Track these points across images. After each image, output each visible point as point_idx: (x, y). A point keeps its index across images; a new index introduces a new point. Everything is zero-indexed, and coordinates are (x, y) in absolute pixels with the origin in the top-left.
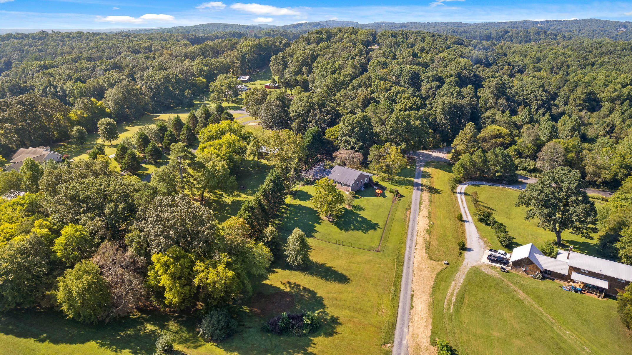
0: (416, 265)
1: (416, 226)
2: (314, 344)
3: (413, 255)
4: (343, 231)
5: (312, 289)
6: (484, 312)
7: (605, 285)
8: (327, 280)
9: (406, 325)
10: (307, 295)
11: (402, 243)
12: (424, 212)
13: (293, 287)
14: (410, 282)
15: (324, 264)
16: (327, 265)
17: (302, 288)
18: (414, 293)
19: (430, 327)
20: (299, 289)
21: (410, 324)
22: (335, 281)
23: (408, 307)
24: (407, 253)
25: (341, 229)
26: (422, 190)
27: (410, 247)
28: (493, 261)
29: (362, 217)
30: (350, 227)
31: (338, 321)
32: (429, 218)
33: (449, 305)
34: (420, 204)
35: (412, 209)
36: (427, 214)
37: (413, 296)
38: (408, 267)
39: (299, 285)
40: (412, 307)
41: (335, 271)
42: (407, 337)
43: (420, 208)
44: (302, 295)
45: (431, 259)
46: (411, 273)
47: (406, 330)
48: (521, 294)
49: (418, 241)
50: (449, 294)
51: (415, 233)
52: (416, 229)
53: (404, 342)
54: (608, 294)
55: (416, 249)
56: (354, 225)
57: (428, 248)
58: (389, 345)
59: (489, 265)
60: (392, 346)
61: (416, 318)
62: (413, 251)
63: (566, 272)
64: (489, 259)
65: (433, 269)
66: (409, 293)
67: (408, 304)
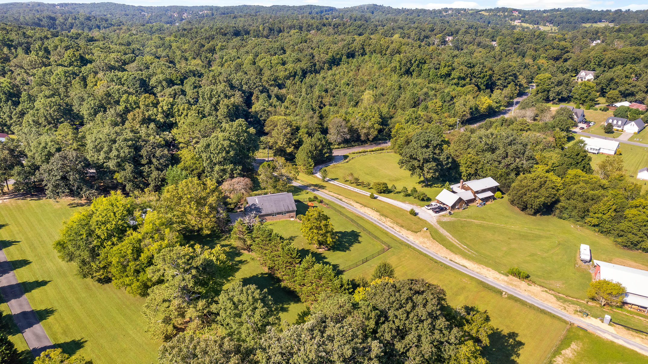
0: (418, 242)
1: (371, 216)
3: (404, 236)
4: (348, 251)
6: (483, 243)
7: (489, 194)
11: (387, 234)
12: (356, 205)
14: (436, 254)
18: (449, 258)
19: (490, 269)
21: (484, 275)
23: (465, 268)
24: (400, 238)
26: (317, 190)
27: (395, 233)
28: (439, 212)
30: (346, 245)
32: (365, 206)
33: (469, 251)
34: (341, 200)
35: (344, 206)
36: (359, 205)
37: (452, 260)
38: (417, 246)
40: (465, 266)
42: (498, 282)
45: (416, 232)
46: (427, 249)
47: (490, 279)
48: (476, 222)
49: (392, 226)
50: (458, 245)
51: (380, 222)
52: (376, 219)
53: (503, 285)
54: (493, 198)
55: (400, 232)
56: (345, 242)
57: (402, 226)
58: (504, 293)
59: (440, 216)
60: (506, 293)
61: (478, 270)
62: (401, 234)
63: (472, 197)
64: (436, 212)
65: (427, 237)
66: (448, 261)
67: (461, 267)
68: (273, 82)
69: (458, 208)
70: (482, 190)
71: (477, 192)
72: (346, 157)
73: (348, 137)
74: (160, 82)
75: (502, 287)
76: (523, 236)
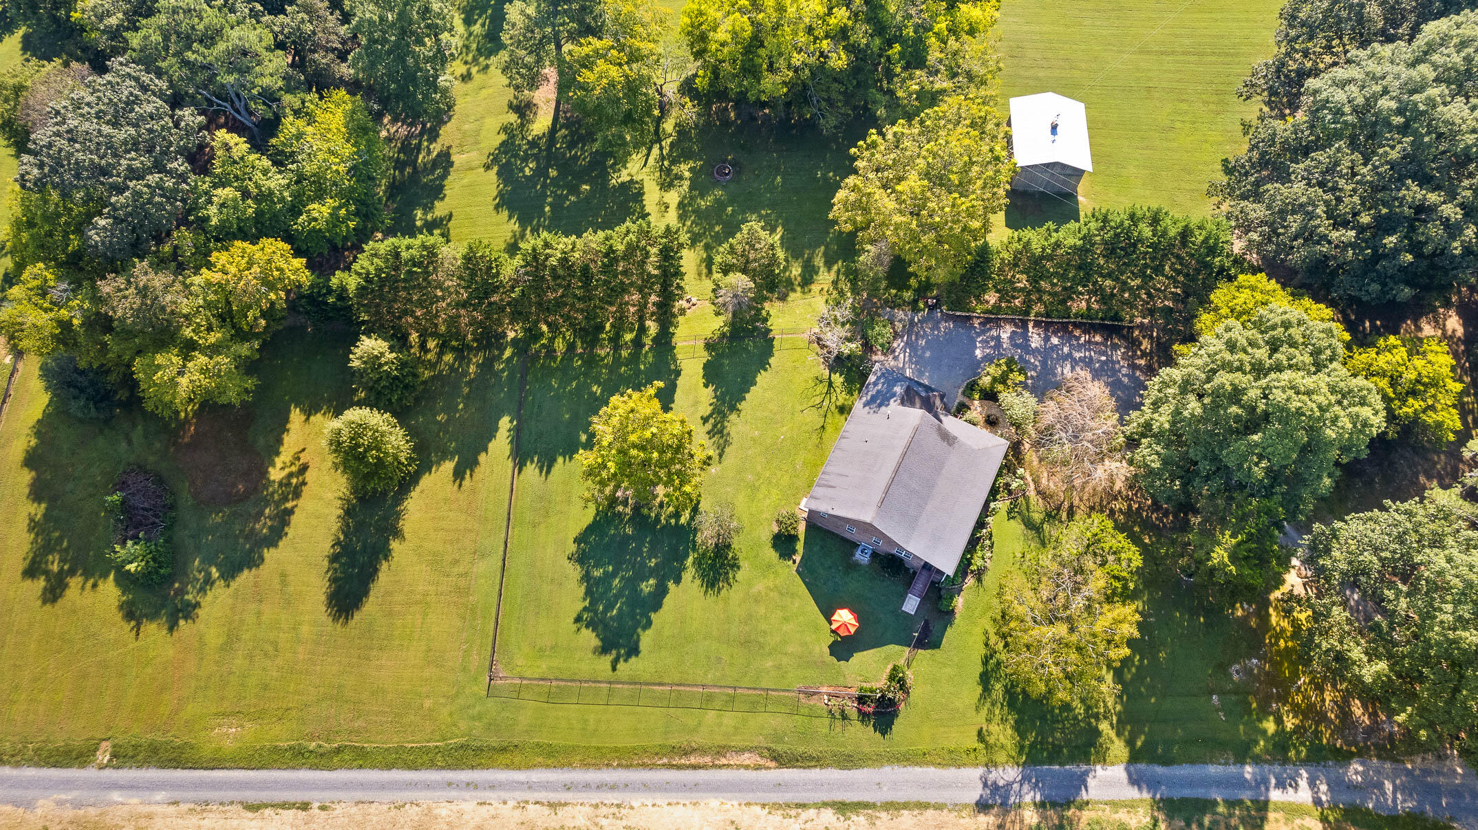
0: (444, 811)
1: (661, 800)
2: (95, 586)
5: (291, 531)
8: (334, 559)
9: (177, 795)
10: (263, 527)
13: (289, 484)
14: (359, 795)
15: (397, 533)
16: (394, 545)
17: (289, 505)
18: (315, 810)
20: (286, 499)
21: (184, 807)
22: (333, 580)
23: (252, 796)
27: (530, 786)
29: (661, 591)
30: (597, 566)
31: (182, 622)
37: (305, 806)
38: (428, 786)
39: (297, 494)
40: (253, 808)
41: (376, 571)
42: (135, 801)
43: (800, 806)
44: (261, 513)
46: (400, 796)
47: (160, 796)
49: (561, 812)
51: (612, 798)
53: (116, 796)
55: (522, 805)
56: (608, 577)
58: (107, 758)
60: (101, 765)
66: (315, 797)
67: (265, 796)
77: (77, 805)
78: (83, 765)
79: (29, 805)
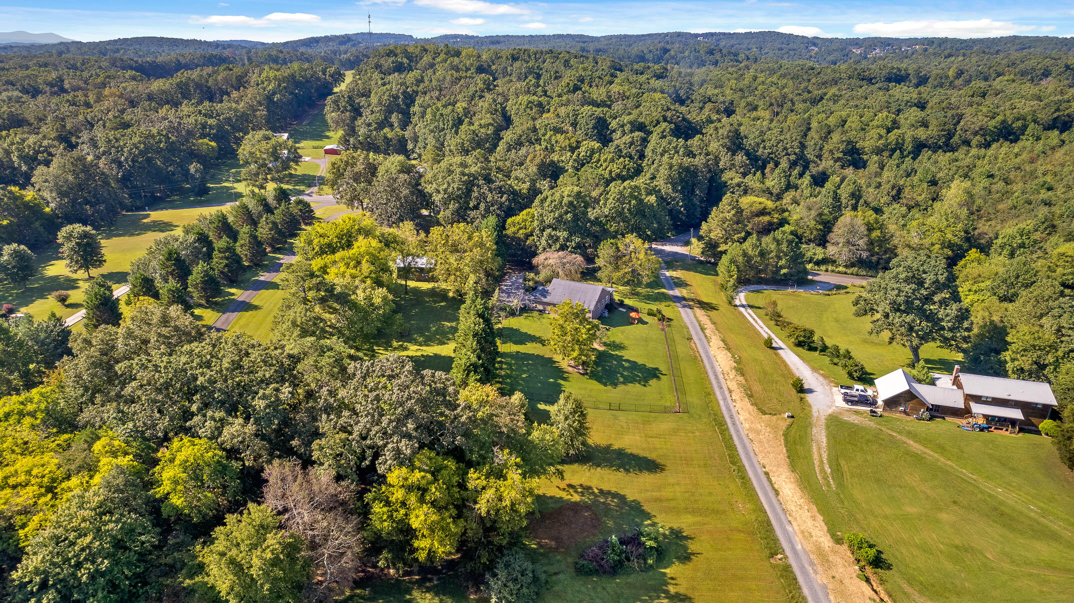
0: (747, 425)
1: (716, 364)
2: (672, 578)
3: (734, 411)
4: (609, 387)
5: (613, 490)
6: (878, 481)
7: (1016, 414)
8: (627, 471)
9: (785, 522)
10: (613, 502)
11: (708, 394)
12: (716, 342)
13: (582, 492)
14: (752, 454)
15: (609, 446)
16: (616, 447)
17: (596, 491)
18: (767, 469)
19: (820, 518)
20: (593, 493)
21: (790, 518)
22: (641, 471)
23: (771, 494)
24: (724, 409)
25: (605, 385)
26: (691, 307)
27: (725, 399)
28: (853, 403)
29: (627, 361)
30: (618, 379)
31: (684, 534)
32: (729, 349)
33: (826, 479)
34: (703, 329)
35: (695, 337)
36: (722, 344)
37: (767, 474)
38: (737, 431)
39: (590, 488)
40: (777, 493)
41: (631, 454)
42: (797, 539)
43: (706, 336)
44: (604, 503)
45: (764, 413)
46: (746, 441)
47: (789, 528)
48: (915, 446)
49: (732, 388)
50: (816, 463)
51: (721, 376)
52: (719, 370)
53: (799, 547)
55: (735, 401)
56: (622, 375)
57: (750, 396)
58: (780, 556)
59: (849, 410)
60: (786, 557)
61: (791, 507)
62: (731, 404)
63: (961, 405)
64: (846, 401)
65: (775, 428)
66: (760, 471)
67: (769, 488)
68: (841, 155)
69: (905, 412)
70: (993, 399)
71: (978, 399)
72: (839, 287)
73: (865, 255)
74: (622, 126)
75: (793, 548)
76: (1002, 514)
77: (812, 564)
78: (790, 566)
79: (824, 587)
